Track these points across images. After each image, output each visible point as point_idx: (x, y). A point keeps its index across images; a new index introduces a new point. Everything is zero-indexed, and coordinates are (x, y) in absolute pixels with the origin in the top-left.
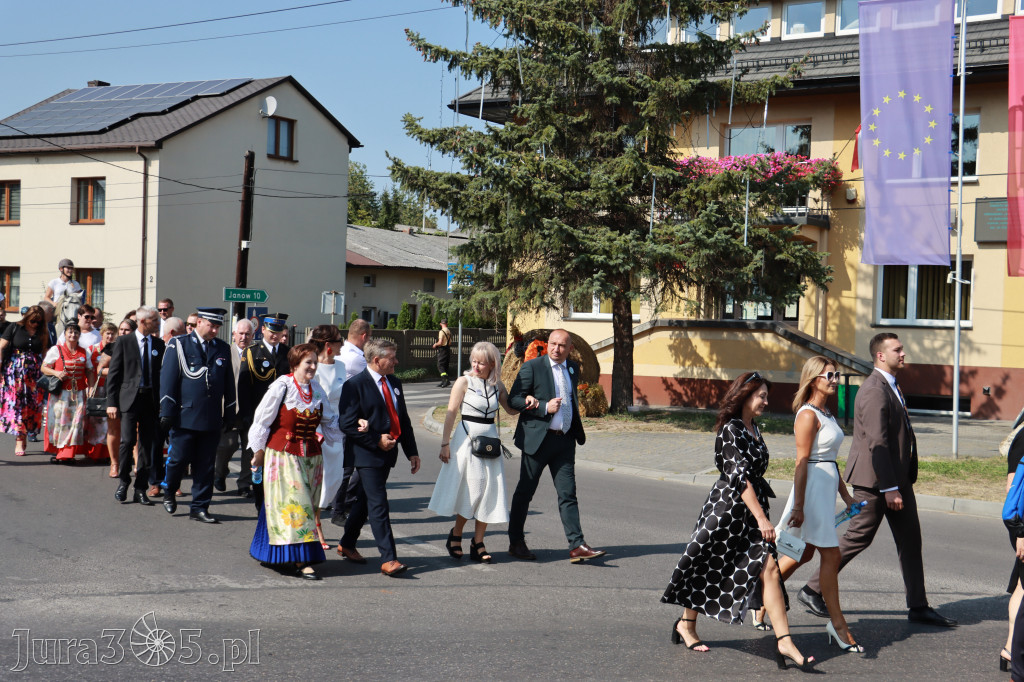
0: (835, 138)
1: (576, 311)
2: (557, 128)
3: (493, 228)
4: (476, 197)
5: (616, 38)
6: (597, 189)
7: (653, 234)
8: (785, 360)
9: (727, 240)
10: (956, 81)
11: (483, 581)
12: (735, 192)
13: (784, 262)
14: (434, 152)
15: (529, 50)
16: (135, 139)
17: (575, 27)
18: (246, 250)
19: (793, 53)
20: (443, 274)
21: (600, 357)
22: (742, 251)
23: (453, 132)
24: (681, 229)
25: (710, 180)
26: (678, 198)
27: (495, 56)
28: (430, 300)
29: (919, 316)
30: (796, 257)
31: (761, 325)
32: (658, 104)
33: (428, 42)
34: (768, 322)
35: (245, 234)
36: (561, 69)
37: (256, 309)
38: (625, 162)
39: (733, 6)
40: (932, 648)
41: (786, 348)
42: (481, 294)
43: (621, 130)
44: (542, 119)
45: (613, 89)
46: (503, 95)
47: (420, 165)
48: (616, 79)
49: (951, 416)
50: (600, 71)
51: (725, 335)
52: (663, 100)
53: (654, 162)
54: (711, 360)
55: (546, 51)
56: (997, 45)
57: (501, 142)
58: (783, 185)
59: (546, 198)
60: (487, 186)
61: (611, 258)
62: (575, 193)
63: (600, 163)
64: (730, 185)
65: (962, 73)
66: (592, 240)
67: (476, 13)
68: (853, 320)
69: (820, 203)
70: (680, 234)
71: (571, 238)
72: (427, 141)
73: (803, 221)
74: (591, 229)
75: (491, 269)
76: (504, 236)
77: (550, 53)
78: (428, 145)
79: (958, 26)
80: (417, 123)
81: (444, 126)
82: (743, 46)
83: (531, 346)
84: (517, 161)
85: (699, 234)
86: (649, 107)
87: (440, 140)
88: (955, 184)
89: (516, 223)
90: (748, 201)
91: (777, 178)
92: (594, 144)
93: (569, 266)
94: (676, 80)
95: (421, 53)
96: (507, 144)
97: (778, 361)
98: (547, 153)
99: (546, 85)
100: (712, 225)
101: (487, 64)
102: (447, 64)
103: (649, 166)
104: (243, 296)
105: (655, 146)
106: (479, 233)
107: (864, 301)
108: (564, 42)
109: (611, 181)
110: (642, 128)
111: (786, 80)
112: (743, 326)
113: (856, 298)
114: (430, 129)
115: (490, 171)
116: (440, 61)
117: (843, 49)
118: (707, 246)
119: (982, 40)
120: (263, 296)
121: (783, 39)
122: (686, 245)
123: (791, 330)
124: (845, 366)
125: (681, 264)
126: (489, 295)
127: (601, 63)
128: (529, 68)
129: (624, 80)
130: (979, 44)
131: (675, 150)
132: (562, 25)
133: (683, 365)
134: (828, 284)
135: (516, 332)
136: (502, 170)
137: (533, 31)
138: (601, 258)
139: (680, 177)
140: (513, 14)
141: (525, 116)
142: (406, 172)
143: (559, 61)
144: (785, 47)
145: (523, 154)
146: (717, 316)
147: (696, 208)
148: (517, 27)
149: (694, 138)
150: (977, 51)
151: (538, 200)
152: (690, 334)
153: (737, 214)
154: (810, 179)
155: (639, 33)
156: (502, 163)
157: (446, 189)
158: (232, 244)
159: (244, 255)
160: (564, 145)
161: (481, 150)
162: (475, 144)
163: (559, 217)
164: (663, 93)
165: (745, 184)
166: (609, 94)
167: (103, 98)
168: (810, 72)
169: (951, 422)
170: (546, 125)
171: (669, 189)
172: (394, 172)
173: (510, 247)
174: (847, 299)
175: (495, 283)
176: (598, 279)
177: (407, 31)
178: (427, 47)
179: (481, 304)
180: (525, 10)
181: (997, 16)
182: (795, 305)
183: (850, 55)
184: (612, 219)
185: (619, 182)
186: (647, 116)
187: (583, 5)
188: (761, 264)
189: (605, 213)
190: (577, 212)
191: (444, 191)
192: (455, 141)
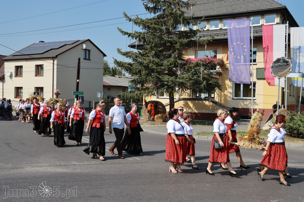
0: (223, 54)
1: (160, 96)
2: (155, 51)
3: (139, 76)
4: (135, 68)
5: (169, 29)
6: (165, 66)
7: (179, 77)
8: (211, 108)
9: (197, 78)
10: (251, 40)
11: (138, 162)
12: (199, 67)
13: (211, 84)
14: (125, 57)
15: (148, 32)
16: (51, 55)
17: (159, 27)
18: (78, 82)
19: (212, 33)
20: (126, 88)
21: (166, 107)
22: (201, 81)
23: (129, 52)
24: (186, 76)
25: (192, 64)
26: (185, 68)
27: (139, 34)
28: (124, 94)
29: (243, 97)
30: (214, 82)
31: (206, 99)
32: (180, 45)
33: (123, 30)
34: (207, 98)
35: (78, 78)
36: (156, 37)
37: (81, 96)
38: (172, 59)
39: (197, 22)
41: (211, 105)
42: (136, 92)
43: (171, 52)
45: (169, 42)
46: (142, 43)
47: (121, 61)
48: (169, 39)
50: (165, 37)
51: (197, 101)
52: (181, 44)
53: (179, 59)
54: (193, 108)
55: (152, 33)
56: (260, 32)
57: (141, 55)
58: (210, 65)
59: (152, 68)
60: (138, 65)
61: (168, 83)
62: (160, 67)
63: (166, 60)
64: (197, 65)
65: (252, 38)
66: (164, 79)
67: (135, 23)
68: (227, 97)
69: (219, 69)
70: (186, 77)
71: (159, 78)
72: (123, 55)
73: (215, 73)
74: (164, 76)
75: (139, 86)
76: (142, 78)
77: (153, 33)
78: (123, 56)
79: (251, 27)
80: (120, 50)
81: (127, 51)
82: (200, 31)
83: (149, 105)
84: (145, 59)
85: (190, 77)
86: (177, 46)
87: (126, 54)
88: (251, 64)
89: (145, 75)
90: (202, 69)
91: (209, 63)
92: (164, 55)
93: (158, 85)
94: (184, 39)
95: (121, 33)
96: (143, 55)
97: (209, 108)
98: (153, 57)
99: (152, 41)
100: (193, 75)
101: (137, 36)
102: (128, 36)
103: (178, 60)
104: (78, 93)
105: (179, 55)
106: (136, 77)
107: (230, 93)
108: (156, 30)
109: (169, 64)
110: (176, 51)
111: (211, 39)
112: (201, 99)
113: (228, 92)
114: (124, 52)
115: (139, 62)
116: (126, 35)
117: (224, 32)
118: (192, 80)
119: (257, 30)
120: (83, 93)
121: (210, 29)
122: (187, 80)
123: (213, 100)
124: (226, 109)
125: (186, 84)
126: (139, 92)
127: (166, 35)
128: (148, 37)
129: (171, 39)
131: (184, 57)
132: (156, 26)
133: (187, 109)
134: (222, 89)
136: (142, 62)
137: (149, 28)
138: (166, 83)
139: (185, 63)
140: (144, 24)
141: (147, 48)
142: (118, 62)
143: (155, 35)
144: (210, 31)
145: (147, 57)
146: (195, 97)
147: (189, 70)
148: (145, 27)
149: (188, 53)
150: (256, 33)
151: (151, 69)
152: (188, 101)
153: (199, 72)
154: (217, 63)
155: (175, 28)
156: (141, 60)
157: (128, 66)
158: (74, 80)
159: (78, 83)
160: (157, 55)
161: (136, 57)
162: (135, 55)
163: (156, 73)
164: (181, 43)
165: (201, 65)
166: (168, 43)
167: (43, 45)
168: (216, 38)
170: (152, 50)
171: (183, 66)
172: (115, 62)
173: (144, 80)
174: (226, 92)
175: (140, 89)
176: (165, 88)
177: (118, 28)
178: (123, 32)
179: (137, 94)
180: (147, 23)
181: (260, 25)
182: (213, 94)
183: (226, 34)
184: (169, 73)
185: (171, 64)
186: (177, 48)
187: (161, 21)
188: (205, 84)
189: (167, 72)
190: (160, 72)
191: (127, 67)
192: (130, 55)
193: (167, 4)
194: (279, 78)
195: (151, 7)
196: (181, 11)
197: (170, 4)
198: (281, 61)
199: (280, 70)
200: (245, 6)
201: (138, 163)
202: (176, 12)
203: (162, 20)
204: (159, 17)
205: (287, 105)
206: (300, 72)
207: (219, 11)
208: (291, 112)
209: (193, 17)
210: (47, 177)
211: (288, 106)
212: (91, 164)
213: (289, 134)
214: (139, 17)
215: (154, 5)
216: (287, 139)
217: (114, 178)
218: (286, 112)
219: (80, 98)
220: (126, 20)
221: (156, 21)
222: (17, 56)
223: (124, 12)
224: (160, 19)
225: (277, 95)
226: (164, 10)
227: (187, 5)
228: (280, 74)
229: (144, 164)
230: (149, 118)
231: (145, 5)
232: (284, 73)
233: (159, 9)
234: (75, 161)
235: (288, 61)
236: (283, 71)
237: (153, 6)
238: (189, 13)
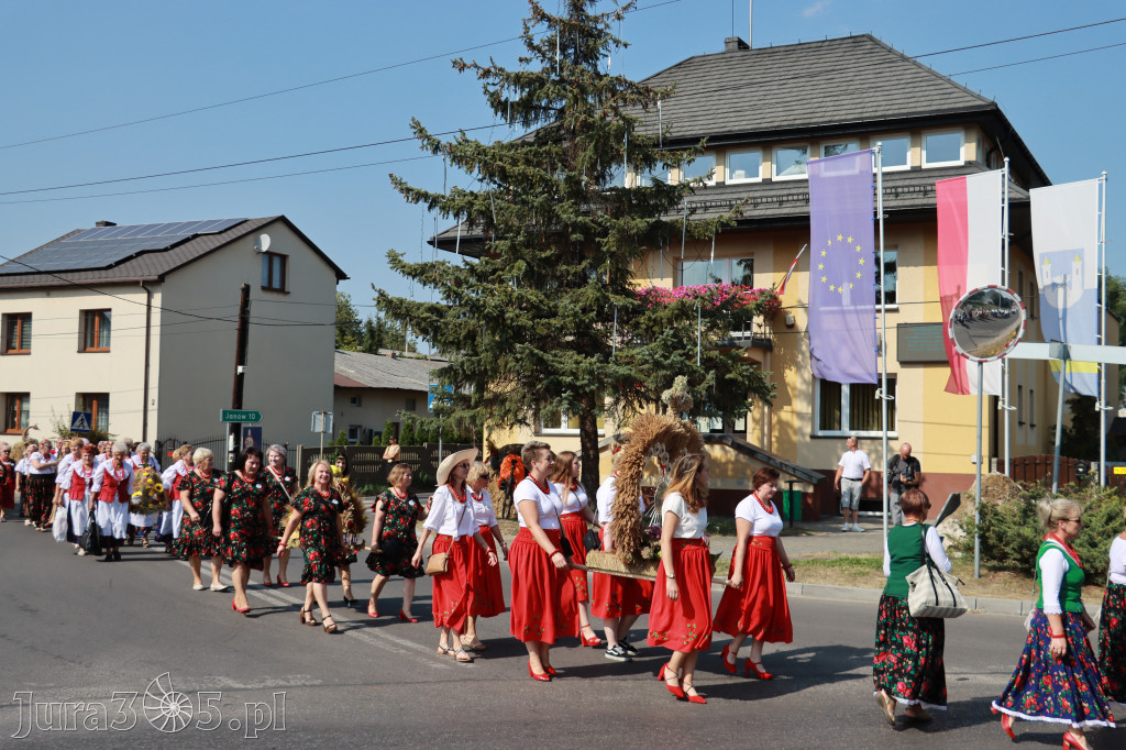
0: (775, 271)
1: (546, 426)
2: (527, 262)
3: (470, 352)
4: (454, 324)
5: (579, 182)
6: (564, 317)
7: (616, 357)
8: (733, 470)
9: (682, 362)
10: (877, 223)
11: (467, 676)
12: (688, 319)
13: (733, 381)
14: (416, 284)
15: (501, 193)
16: (139, 273)
17: (543, 172)
18: (242, 374)
19: (735, 196)
20: (423, 395)
22: (695, 372)
23: (433, 266)
24: (640, 352)
25: (666, 307)
26: (637, 325)
27: (470, 198)
28: (413, 419)
29: (852, 428)
30: (743, 376)
31: (712, 438)
32: (618, 241)
33: (410, 185)
34: (719, 435)
35: (241, 360)
36: (530, 209)
38: (589, 292)
39: (682, 155)
40: (869, 725)
41: (733, 459)
42: (458, 414)
43: (584, 264)
44: (514, 254)
45: (576, 227)
46: (478, 231)
47: (404, 298)
48: (580, 218)
49: (882, 517)
50: (566, 212)
52: (622, 237)
53: (616, 292)
55: (516, 194)
56: (909, 192)
57: (477, 275)
58: (728, 311)
59: (518, 325)
60: (464, 314)
61: (577, 379)
62: (544, 321)
63: (566, 292)
64: (684, 312)
65: (881, 216)
66: (561, 363)
67: (453, 160)
68: (790, 432)
69: (763, 328)
70: (640, 357)
71: (541, 361)
72: (409, 274)
73: (749, 342)
74: (559, 353)
75: (468, 390)
76: (479, 361)
77: (520, 195)
78: (410, 278)
79: (875, 175)
80: (400, 258)
81: (425, 261)
82: (692, 189)
83: (506, 460)
84: (492, 291)
85: (657, 356)
86: (610, 243)
87: (421, 273)
88: (879, 311)
89: (492, 348)
90: (700, 327)
91: (726, 304)
92: (562, 276)
93: (539, 386)
94: (634, 219)
95: (404, 195)
96: (482, 277)
97: (726, 471)
98: (519, 285)
99: (516, 223)
100: (668, 349)
101: (463, 206)
102: (427, 205)
103: (611, 296)
104: (239, 417)
105: (616, 278)
106: (456, 357)
107: (800, 415)
108: (532, 186)
109: (577, 309)
110: (604, 262)
111: (730, 218)
112: (696, 440)
113: (792, 412)
114: (412, 263)
115: (467, 301)
116: (420, 203)
117: (779, 193)
118: (664, 367)
119: (896, 188)
120: (258, 417)
121: (728, 182)
122: (646, 366)
123: (740, 441)
124: (788, 474)
125: (641, 384)
126: (467, 414)
127: (566, 204)
128: (501, 209)
129: (587, 219)
130: (893, 191)
131: (633, 281)
132: (531, 170)
134: (774, 402)
135: (492, 448)
136: (478, 300)
137: (504, 176)
138: (569, 379)
139: (639, 305)
140: (486, 161)
141: (498, 251)
142: (391, 302)
143: (528, 202)
144: (729, 190)
145: (497, 285)
147: (654, 333)
148: (490, 172)
149: (650, 270)
150: (892, 197)
151: (511, 327)
153: (689, 337)
154: (752, 305)
155: (600, 178)
156: (477, 293)
157: (427, 318)
158: (228, 369)
159: (240, 379)
160: (533, 277)
161: (459, 283)
162: (453, 277)
163: (530, 342)
164: (621, 231)
165: (697, 311)
166: (574, 232)
167: (111, 236)
168: (750, 213)
169: (882, 523)
170: (516, 260)
171: (629, 316)
172: (379, 302)
173: (486, 369)
174: (785, 414)
175: (472, 403)
176: (566, 398)
177: (391, 175)
178: (409, 190)
179: (460, 421)
180: (498, 157)
181: (907, 167)
182: (742, 420)
183: (785, 198)
184: (578, 343)
185: (584, 310)
186: (608, 250)
187: (548, 153)
188: (713, 383)
189: (570, 338)
190: (548, 336)
191: (424, 319)
192: (435, 274)
193: (571, 91)
194: (981, 363)
195: (511, 100)
196: (623, 118)
197: (583, 90)
198: (987, 300)
199: (982, 332)
200: (852, 101)
201: (465, 680)
202: (602, 119)
203: (555, 149)
204: (542, 138)
205: (1010, 460)
206: (1052, 341)
207: (760, 116)
208: (1024, 487)
209: (665, 138)
210: (121, 740)
211: (1013, 463)
212: (290, 687)
213: (1019, 565)
214: (470, 136)
215: (524, 94)
216: (1014, 584)
217: (377, 740)
218: (1007, 487)
219: (246, 436)
220: (422, 148)
221: (531, 151)
222: (12, 278)
223: (413, 119)
224: (546, 144)
225: (975, 421)
226: (562, 112)
227: (644, 94)
228: (985, 347)
229: (486, 683)
230: (507, 509)
231: (492, 95)
232: (998, 344)
233: (540, 107)
234: (228, 675)
235: (1012, 301)
236: (993, 337)
237: (521, 99)
238: (652, 123)
